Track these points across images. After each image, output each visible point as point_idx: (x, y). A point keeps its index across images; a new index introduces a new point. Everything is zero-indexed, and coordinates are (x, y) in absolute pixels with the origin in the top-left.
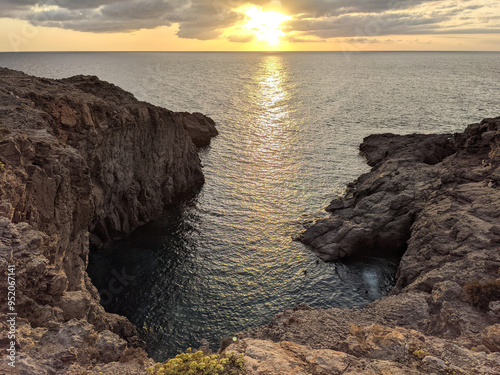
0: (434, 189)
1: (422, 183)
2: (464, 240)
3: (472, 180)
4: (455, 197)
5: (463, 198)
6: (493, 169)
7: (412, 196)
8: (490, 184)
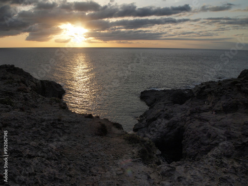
0: (187, 116)
1: (180, 114)
2: (215, 138)
3: (204, 111)
4: (200, 119)
5: (204, 119)
6: (214, 106)
7: (177, 120)
8: (214, 113)
